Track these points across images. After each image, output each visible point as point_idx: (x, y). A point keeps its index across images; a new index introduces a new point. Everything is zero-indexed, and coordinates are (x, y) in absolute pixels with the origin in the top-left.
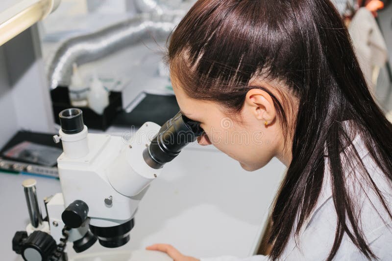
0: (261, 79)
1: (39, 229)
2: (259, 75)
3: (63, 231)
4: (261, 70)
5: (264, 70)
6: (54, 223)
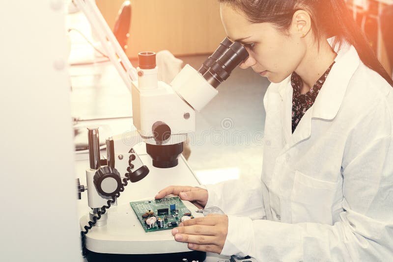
6: (119, 157)
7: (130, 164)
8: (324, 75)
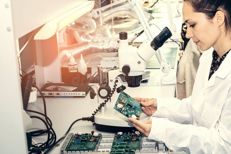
2: (221, 7)
7: (115, 84)
8: (226, 54)
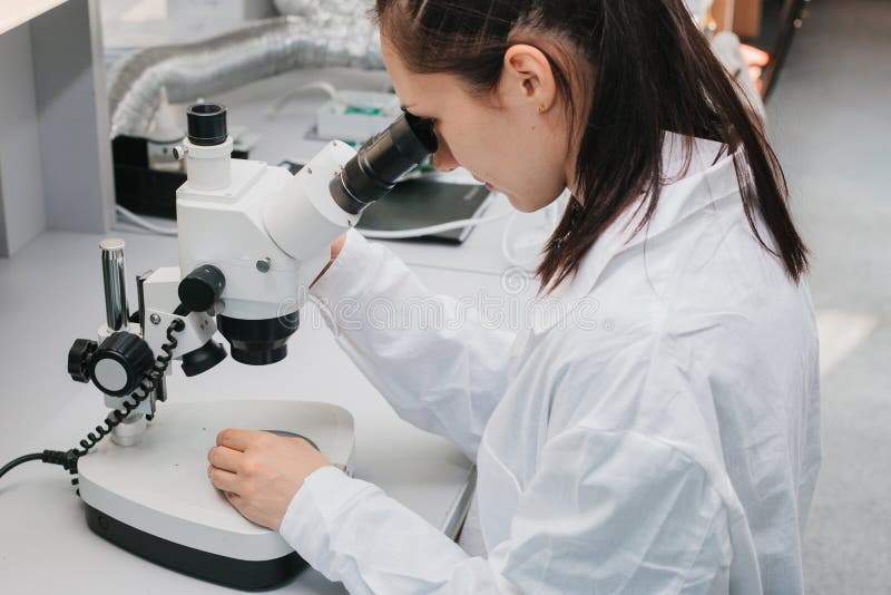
0: (527, 29)
1: (123, 329)
2: (526, 23)
3: (169, 331)
4: (527, 15)
5: (533, 14)
6: (152, 318)
7: (170, 337)
